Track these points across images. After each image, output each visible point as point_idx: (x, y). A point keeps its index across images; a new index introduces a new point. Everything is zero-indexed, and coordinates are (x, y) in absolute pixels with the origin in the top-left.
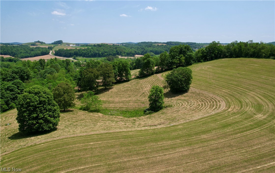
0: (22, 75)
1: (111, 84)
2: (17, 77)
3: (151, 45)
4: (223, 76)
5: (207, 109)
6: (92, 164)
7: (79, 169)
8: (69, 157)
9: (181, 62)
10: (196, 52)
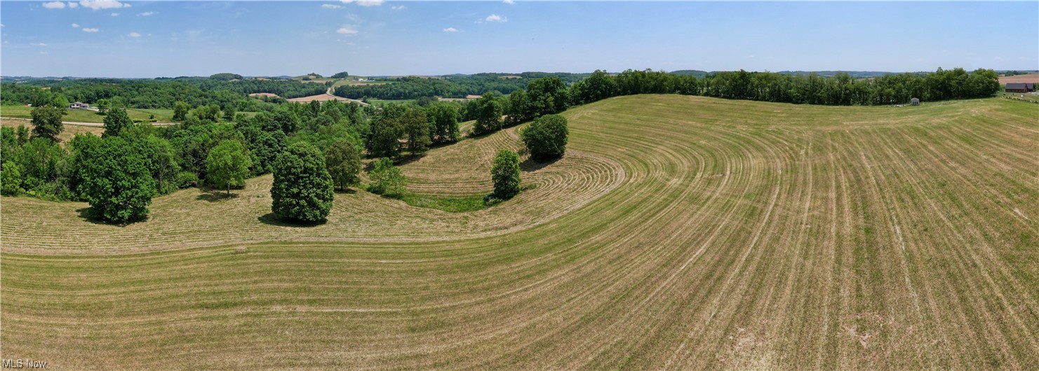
0: (285, 124)
1: (423, 148)
2: (280, 126)
3: (496, 78)
4: (616, 126)
5: (597, 185)
6: (381, 308)
7: (356, 313)
8: (340, 282)
9: (548, 106)
10: (572, 89)
